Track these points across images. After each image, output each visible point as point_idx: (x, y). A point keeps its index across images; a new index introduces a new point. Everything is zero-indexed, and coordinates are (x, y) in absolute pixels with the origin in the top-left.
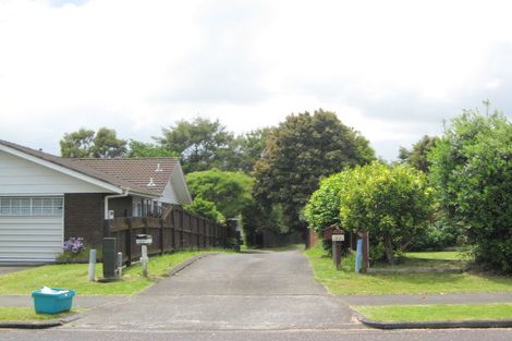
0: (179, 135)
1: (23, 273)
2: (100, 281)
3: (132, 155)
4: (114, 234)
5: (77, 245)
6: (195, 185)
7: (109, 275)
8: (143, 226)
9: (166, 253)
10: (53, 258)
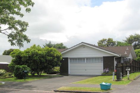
0: (131, 39)
1: (94, 78)
2: (116, 81)
3: (117, 45)
4: (119, 68)
5: (107, 71)
6: (137, 53)
7: (118, 79)
8: (126, 65)
9: (132, 73)
10: (100, 74)
